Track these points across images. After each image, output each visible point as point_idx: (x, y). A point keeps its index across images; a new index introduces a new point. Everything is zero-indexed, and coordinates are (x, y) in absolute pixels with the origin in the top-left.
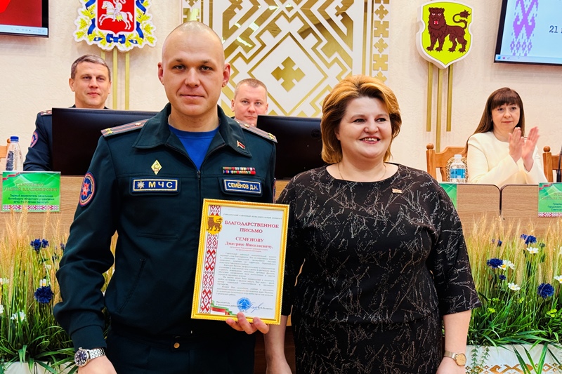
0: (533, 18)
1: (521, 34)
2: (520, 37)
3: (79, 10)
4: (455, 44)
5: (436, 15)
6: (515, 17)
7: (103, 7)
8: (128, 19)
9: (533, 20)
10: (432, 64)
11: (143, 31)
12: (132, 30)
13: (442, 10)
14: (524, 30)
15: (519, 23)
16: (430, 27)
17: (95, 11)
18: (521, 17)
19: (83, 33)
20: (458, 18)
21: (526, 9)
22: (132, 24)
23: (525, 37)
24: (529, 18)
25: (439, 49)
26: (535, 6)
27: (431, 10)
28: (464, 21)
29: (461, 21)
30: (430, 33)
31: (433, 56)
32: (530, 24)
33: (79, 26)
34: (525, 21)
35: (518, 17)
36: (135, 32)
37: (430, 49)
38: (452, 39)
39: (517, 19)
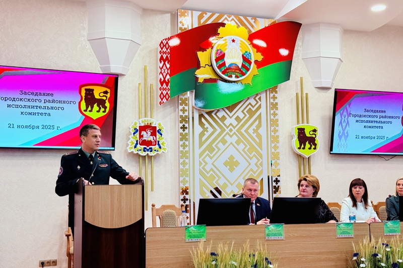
0: (347, 131)
1: (342, 140)
2: (342, 141)
3: (130, 136)
4: (311, 146)
5: (301, 131)
6: (339, 131)
7: (142, 134)
8: (154, 139)
9: (347, 133)
10: (300, 155)
11: (161, 145)
12: (155, 145)
13: (304, 129)
14: (343, 138)
15: (341, 134)
16: (298, 138)
17: (138, 136)
19: (132, 148)
20: (312, 133)
21: (344, 127)
22: (156, 142)
23: (344, 141)
25: (304, 148)
26: (348, 126)
27: (298, 129)
28: (314, 134)
29: (313, 134)
30: (299, 140)
31: (301, 152)
32: (346, 135)
33: (130, 144)
34: (343, 133)
36: (157, 145)
37: (299, 148)
38: (309, 143)
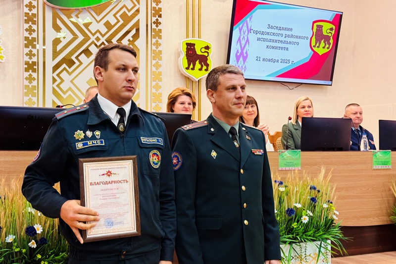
0: (247, 51)
1: (240, 61)
4: (202, 66)
5: (190, 47)
6: (236, 51)
9: (246, 53)
10: (188, 78)
13: (194, 45)
15: (238, 54)
16: (187, 55)
18: (240, 51)
21: (243, 46)
23: (242, 63)
24: (245, 51)
25: (193, 69)
26: (247, 44)
27: (187, 44)
28: (207, 52)
29: (205, 52)
30: (187, 59)
31: (189, 73)
32: (245, 55)
34: (242, 53)
35: (238, 50)
37: (187, 68)
38: (200, 63)
39: (238, 52)
